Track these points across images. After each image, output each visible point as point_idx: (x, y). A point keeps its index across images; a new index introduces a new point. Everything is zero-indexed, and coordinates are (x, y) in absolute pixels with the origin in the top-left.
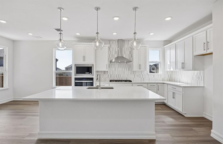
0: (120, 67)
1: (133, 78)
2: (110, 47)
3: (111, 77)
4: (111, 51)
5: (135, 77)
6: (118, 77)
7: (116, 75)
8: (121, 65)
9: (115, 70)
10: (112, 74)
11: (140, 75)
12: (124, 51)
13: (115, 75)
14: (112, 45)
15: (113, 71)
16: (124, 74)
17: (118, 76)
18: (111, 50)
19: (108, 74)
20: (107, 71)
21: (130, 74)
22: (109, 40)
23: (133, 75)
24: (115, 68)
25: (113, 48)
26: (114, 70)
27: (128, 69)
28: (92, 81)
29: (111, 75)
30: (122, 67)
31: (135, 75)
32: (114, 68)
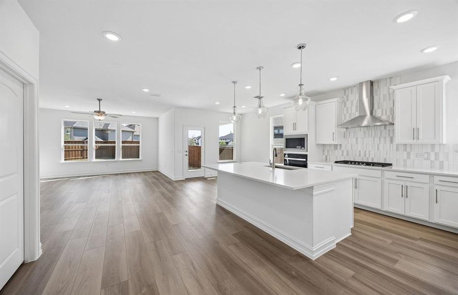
0: (369, 135)
1: (404, 160)
2: (345, 101)
3: (348, 155)
4: (347, 108)
5: (409, 157)
6: (362, 155)
7: (360, 152)
8: (370, 132)
9: (357, 143)
10: (350, 149)
11: (427, 153)
12: (378, 103)
13: (356, 151)
14: (349, 96)
15: (352, 145)
16: (378, 150)
17: (362, 153)
18: (347, 106)
19: (343, 149)
20: (341, 145)
21: (395, 150)
22: (344, 89)
23: (405, 153)
24: (357, 138)
25: (352, 101)
26: (355, 142)
27: (388, 139)
28: (305, 160)
29: (348, 151)
30: (373, 135)
31: (409, 154)
32: (355, 139)
